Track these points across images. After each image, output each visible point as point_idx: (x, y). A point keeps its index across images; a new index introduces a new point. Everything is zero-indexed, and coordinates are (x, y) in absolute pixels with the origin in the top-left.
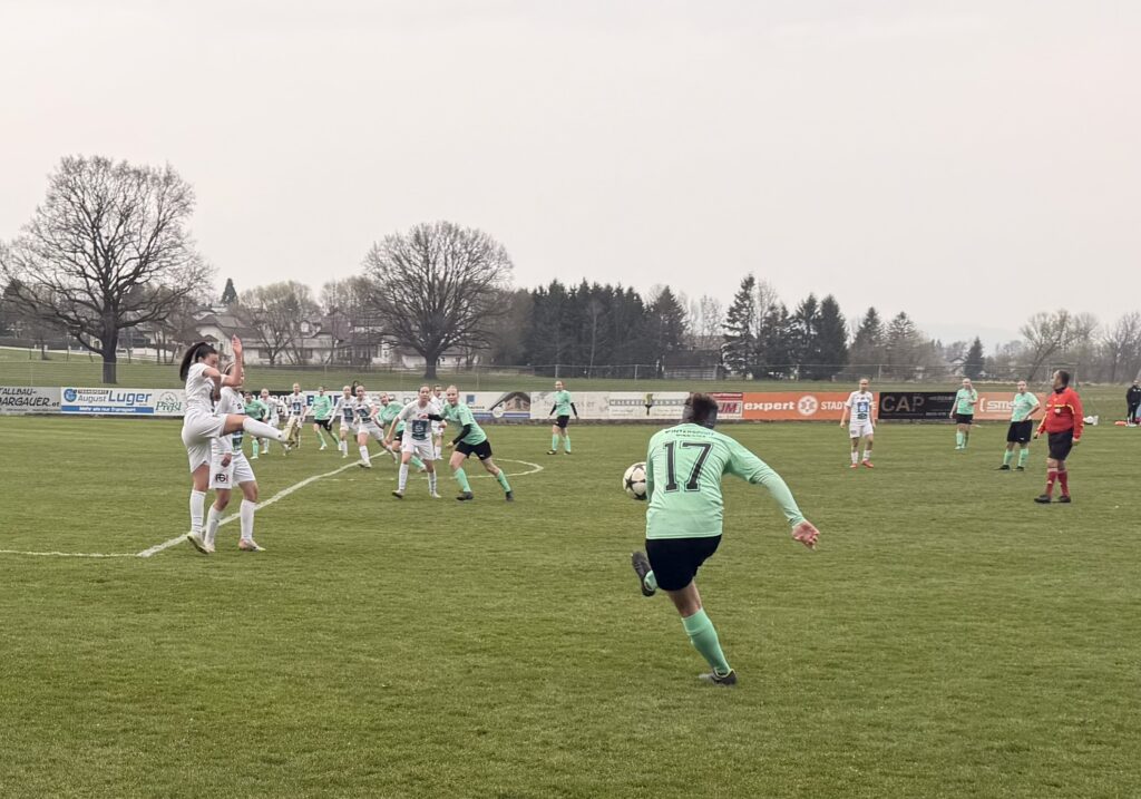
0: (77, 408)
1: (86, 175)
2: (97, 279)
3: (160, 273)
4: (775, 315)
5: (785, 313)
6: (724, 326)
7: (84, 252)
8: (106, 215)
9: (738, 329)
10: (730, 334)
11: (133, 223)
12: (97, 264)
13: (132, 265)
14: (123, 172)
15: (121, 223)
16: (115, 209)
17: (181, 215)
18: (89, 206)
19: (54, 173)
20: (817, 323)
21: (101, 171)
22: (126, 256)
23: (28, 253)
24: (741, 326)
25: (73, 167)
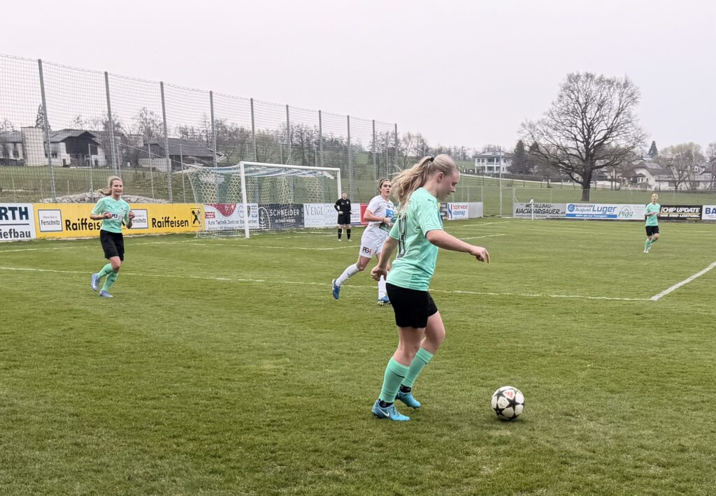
0: (574, 215)
1: (580, 83)
2: (583, 142)
3: (618, 138)
7: (576, 127)
8: (590, 106)
11: (605, 110)
12: (583, 133)
13: (603, 134)
14: (601, 81)
15: (598, 110)
16: (596, 102)
17: (632, 104)
18: (582, 100)
19: (563, 82)
21: (589, 80)
22: (600, 129)
23: (545, 128)
25: (574, 79)
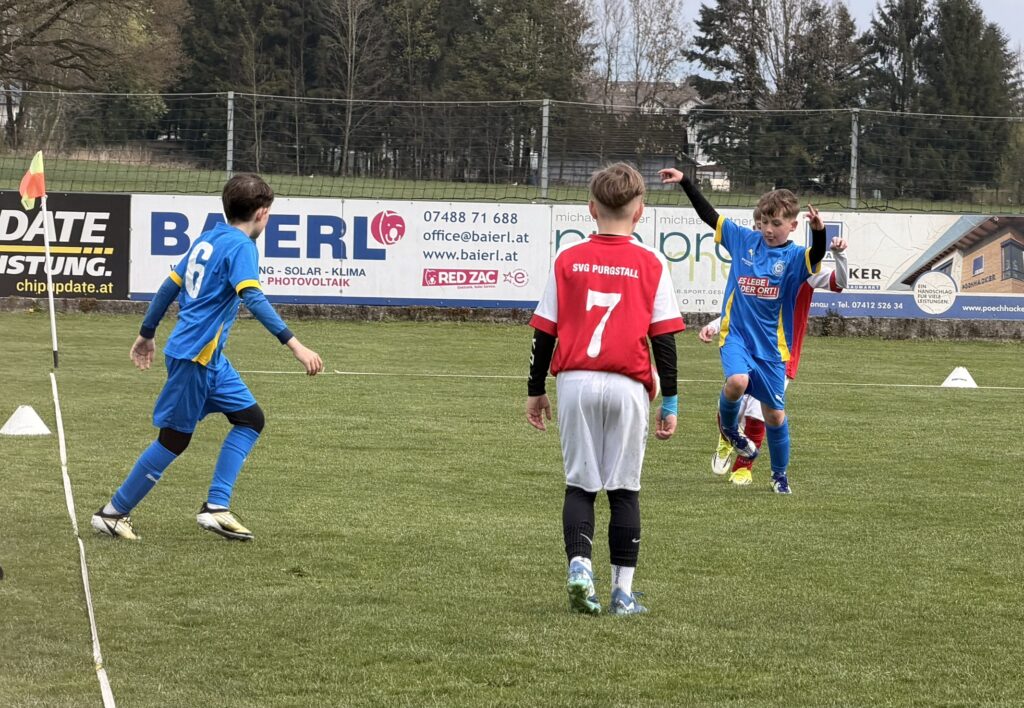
4: (819, 33)
5: (847, 26)
6: (692, 56)
9: (728, 65)
10: (709, 75)
20: (928, 55)
24: (734, 57)
